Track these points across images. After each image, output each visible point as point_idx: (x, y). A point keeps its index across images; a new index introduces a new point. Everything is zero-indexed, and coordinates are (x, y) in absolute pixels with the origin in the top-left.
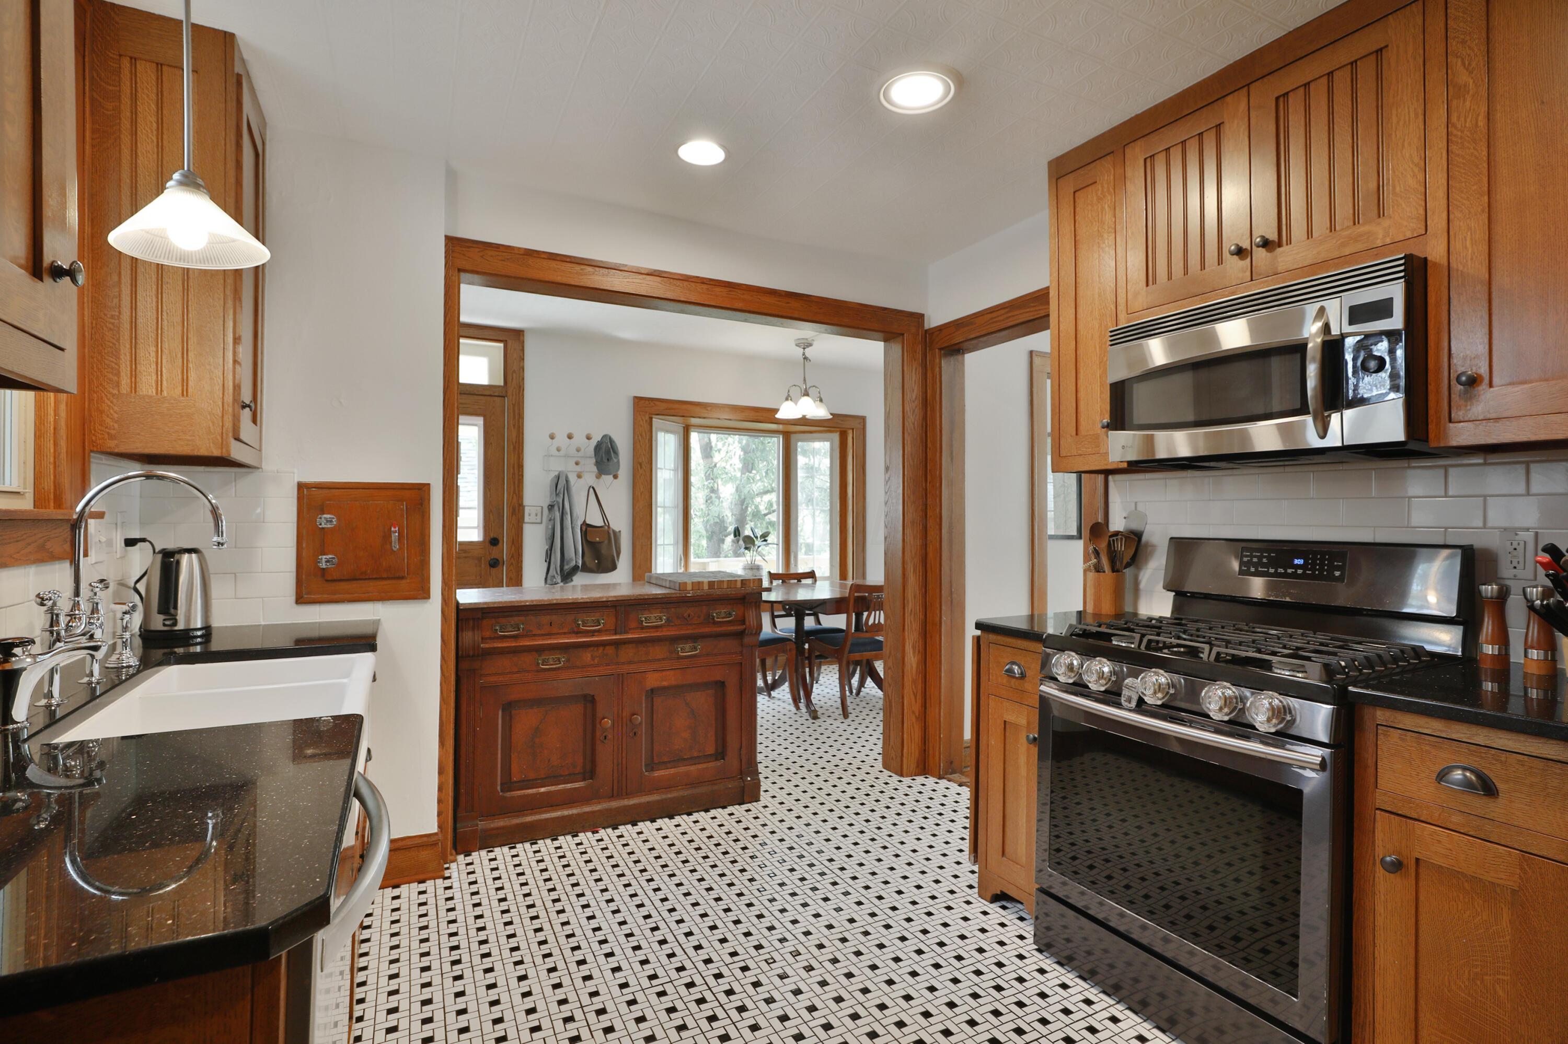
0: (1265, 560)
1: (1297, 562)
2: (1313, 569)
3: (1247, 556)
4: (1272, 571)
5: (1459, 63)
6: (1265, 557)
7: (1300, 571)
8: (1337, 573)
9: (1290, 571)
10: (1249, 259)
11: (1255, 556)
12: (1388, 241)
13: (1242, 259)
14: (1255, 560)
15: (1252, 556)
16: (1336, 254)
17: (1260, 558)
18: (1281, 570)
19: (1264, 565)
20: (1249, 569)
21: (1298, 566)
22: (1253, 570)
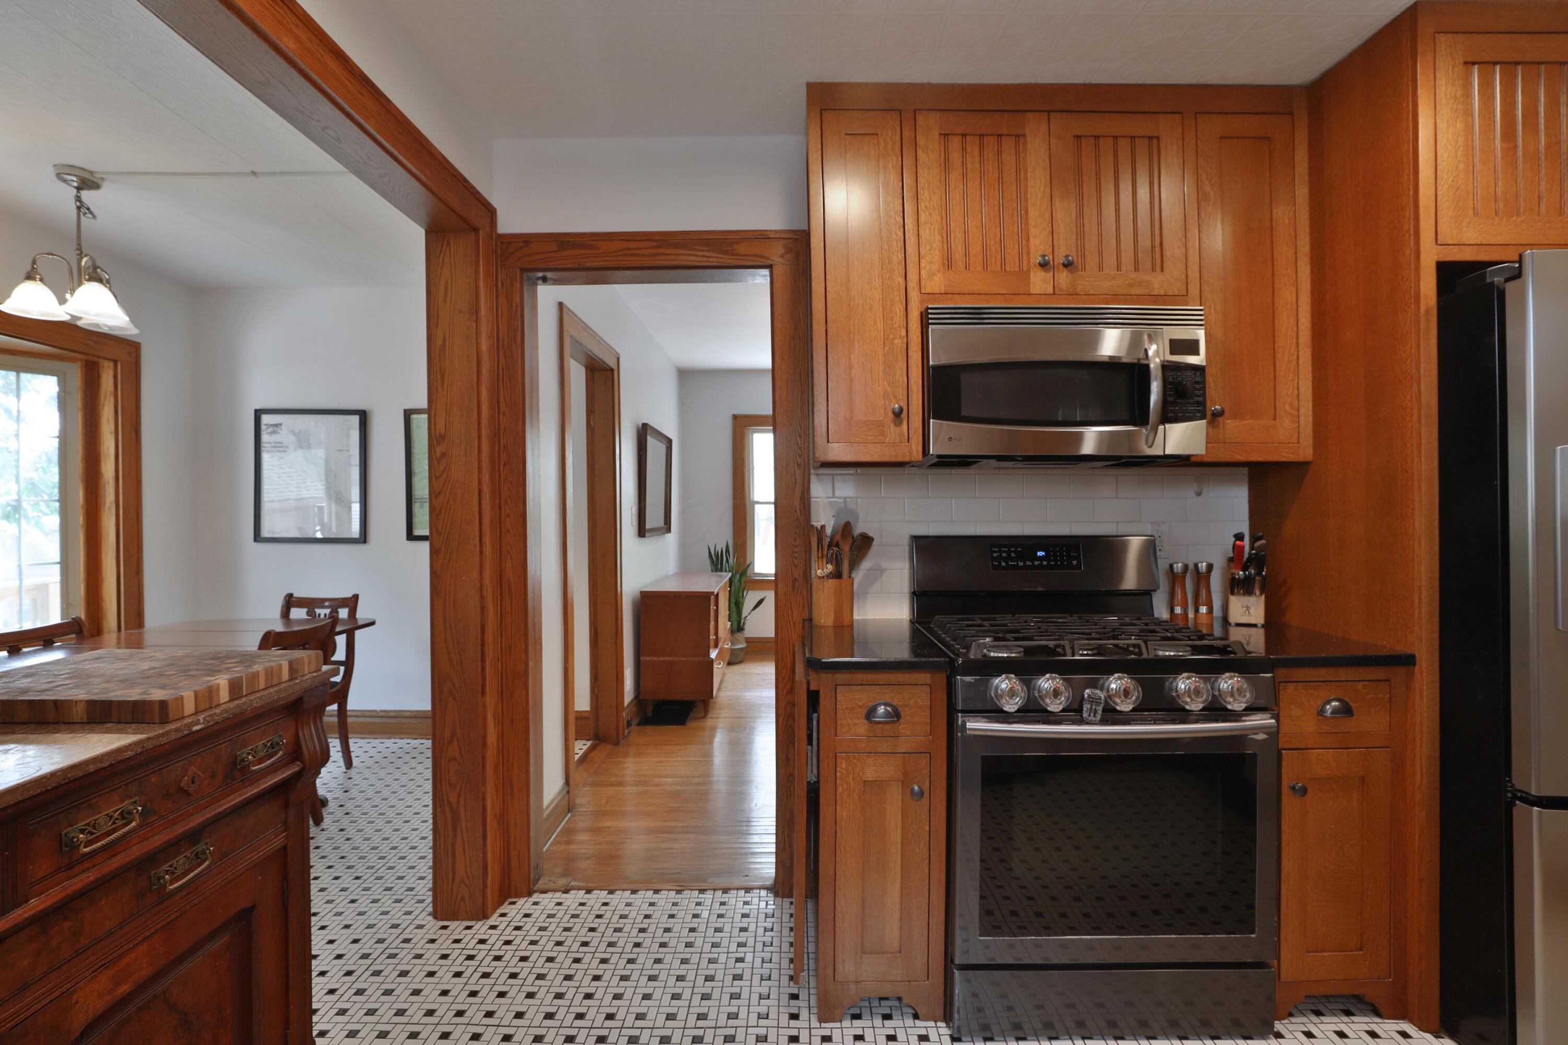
0: (1013, 555)
1: (1040, 554)
2: (1056, 561)
3: (996, 552)
4: (1021, 564)
5: (1205, 176)
6: (1013, 552)
7: (1045, 563)
8: (1075, 563)
9: (1036, 563)
10: (1052, 273)
11: (1004, 552)
12: (1162, 293)
13: (1045, 271)
14: (1004, 555)
15: (1001, 552)
16: (1124, 292)
17: (1009, 553)
18: (1029, 563)
19: (1013, 559)
20: (1000, 563)
21: (1041, 558)
22: (1004, 564)
